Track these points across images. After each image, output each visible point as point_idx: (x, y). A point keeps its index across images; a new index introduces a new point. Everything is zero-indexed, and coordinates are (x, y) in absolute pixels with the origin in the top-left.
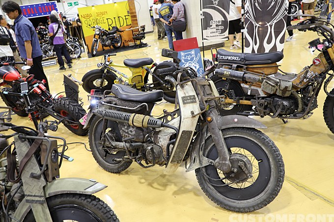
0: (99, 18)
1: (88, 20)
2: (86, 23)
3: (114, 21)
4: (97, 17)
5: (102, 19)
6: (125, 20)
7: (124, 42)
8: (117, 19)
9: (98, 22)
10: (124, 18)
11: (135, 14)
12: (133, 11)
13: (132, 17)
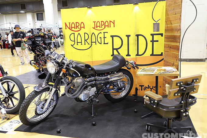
0: (96, 33)
1: (76, 33)
2: (73, 39)
3: (125, 42)
4: (94, 31)
5: (102, 35)
6: (150, 44)
7: (139, 88)
8: (132, 39)
9: (94, 40)
10: (149, 38)
11: (176, 34)
12: (175, 25)
13: (168, 38)
